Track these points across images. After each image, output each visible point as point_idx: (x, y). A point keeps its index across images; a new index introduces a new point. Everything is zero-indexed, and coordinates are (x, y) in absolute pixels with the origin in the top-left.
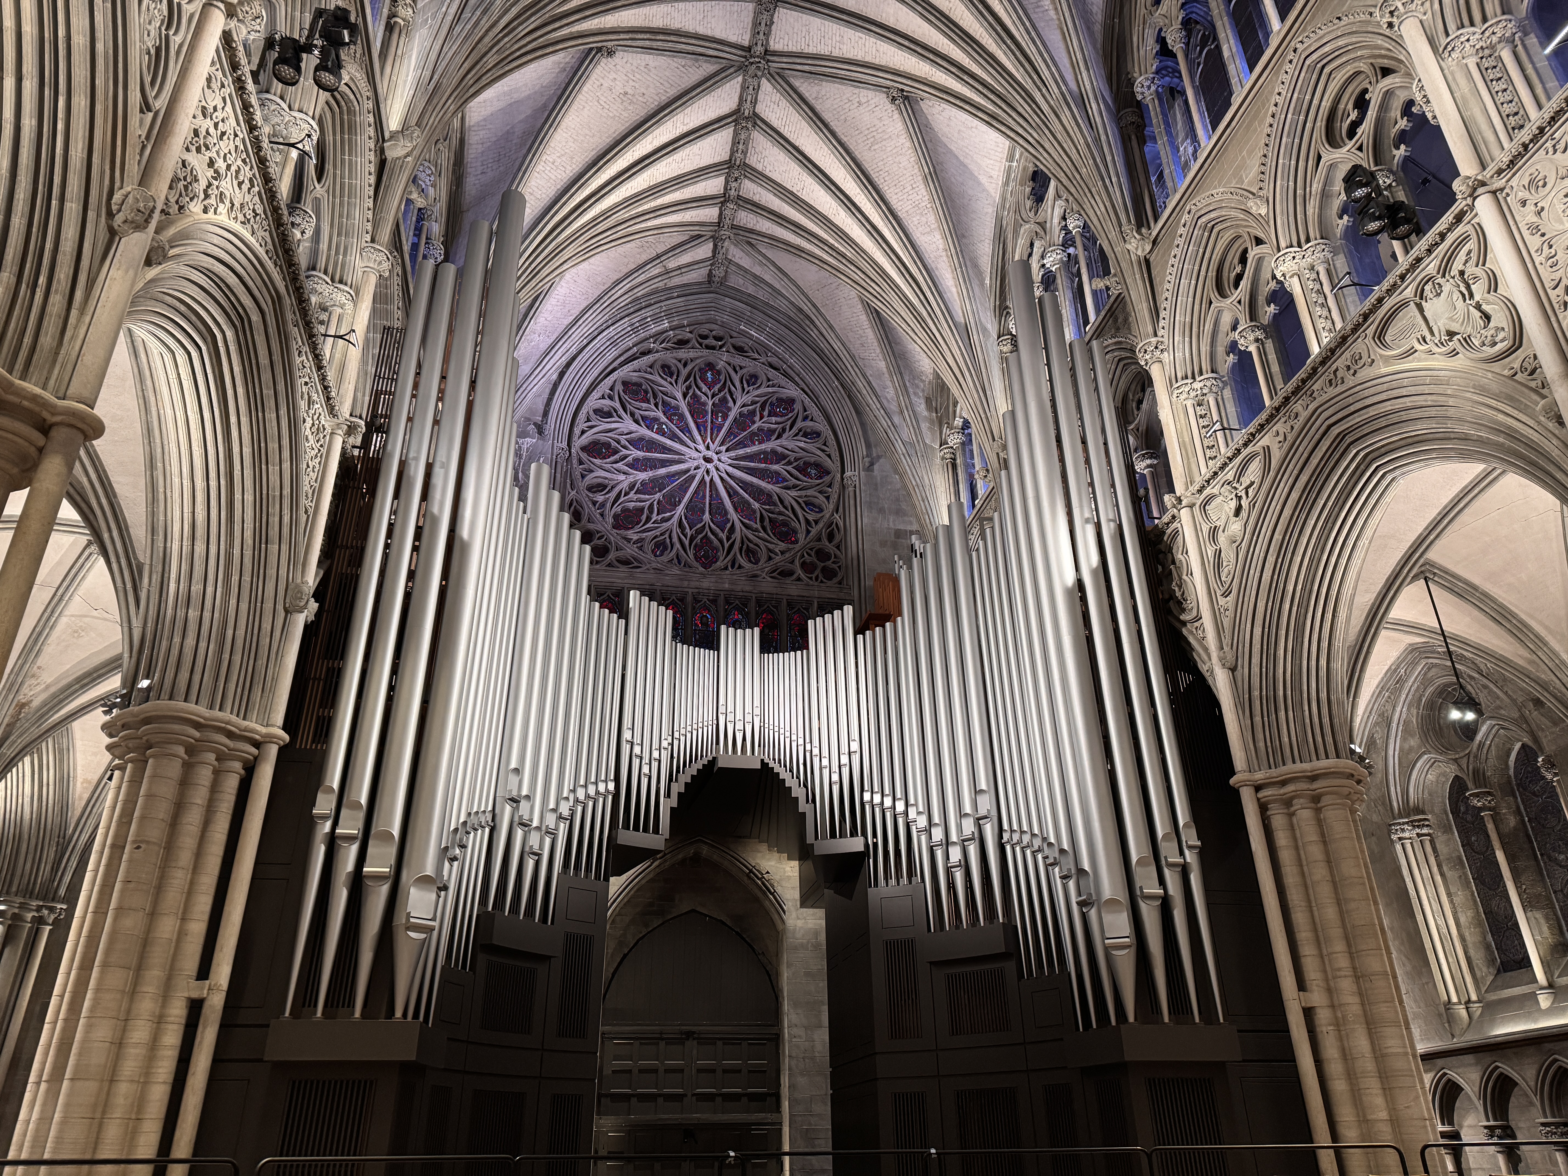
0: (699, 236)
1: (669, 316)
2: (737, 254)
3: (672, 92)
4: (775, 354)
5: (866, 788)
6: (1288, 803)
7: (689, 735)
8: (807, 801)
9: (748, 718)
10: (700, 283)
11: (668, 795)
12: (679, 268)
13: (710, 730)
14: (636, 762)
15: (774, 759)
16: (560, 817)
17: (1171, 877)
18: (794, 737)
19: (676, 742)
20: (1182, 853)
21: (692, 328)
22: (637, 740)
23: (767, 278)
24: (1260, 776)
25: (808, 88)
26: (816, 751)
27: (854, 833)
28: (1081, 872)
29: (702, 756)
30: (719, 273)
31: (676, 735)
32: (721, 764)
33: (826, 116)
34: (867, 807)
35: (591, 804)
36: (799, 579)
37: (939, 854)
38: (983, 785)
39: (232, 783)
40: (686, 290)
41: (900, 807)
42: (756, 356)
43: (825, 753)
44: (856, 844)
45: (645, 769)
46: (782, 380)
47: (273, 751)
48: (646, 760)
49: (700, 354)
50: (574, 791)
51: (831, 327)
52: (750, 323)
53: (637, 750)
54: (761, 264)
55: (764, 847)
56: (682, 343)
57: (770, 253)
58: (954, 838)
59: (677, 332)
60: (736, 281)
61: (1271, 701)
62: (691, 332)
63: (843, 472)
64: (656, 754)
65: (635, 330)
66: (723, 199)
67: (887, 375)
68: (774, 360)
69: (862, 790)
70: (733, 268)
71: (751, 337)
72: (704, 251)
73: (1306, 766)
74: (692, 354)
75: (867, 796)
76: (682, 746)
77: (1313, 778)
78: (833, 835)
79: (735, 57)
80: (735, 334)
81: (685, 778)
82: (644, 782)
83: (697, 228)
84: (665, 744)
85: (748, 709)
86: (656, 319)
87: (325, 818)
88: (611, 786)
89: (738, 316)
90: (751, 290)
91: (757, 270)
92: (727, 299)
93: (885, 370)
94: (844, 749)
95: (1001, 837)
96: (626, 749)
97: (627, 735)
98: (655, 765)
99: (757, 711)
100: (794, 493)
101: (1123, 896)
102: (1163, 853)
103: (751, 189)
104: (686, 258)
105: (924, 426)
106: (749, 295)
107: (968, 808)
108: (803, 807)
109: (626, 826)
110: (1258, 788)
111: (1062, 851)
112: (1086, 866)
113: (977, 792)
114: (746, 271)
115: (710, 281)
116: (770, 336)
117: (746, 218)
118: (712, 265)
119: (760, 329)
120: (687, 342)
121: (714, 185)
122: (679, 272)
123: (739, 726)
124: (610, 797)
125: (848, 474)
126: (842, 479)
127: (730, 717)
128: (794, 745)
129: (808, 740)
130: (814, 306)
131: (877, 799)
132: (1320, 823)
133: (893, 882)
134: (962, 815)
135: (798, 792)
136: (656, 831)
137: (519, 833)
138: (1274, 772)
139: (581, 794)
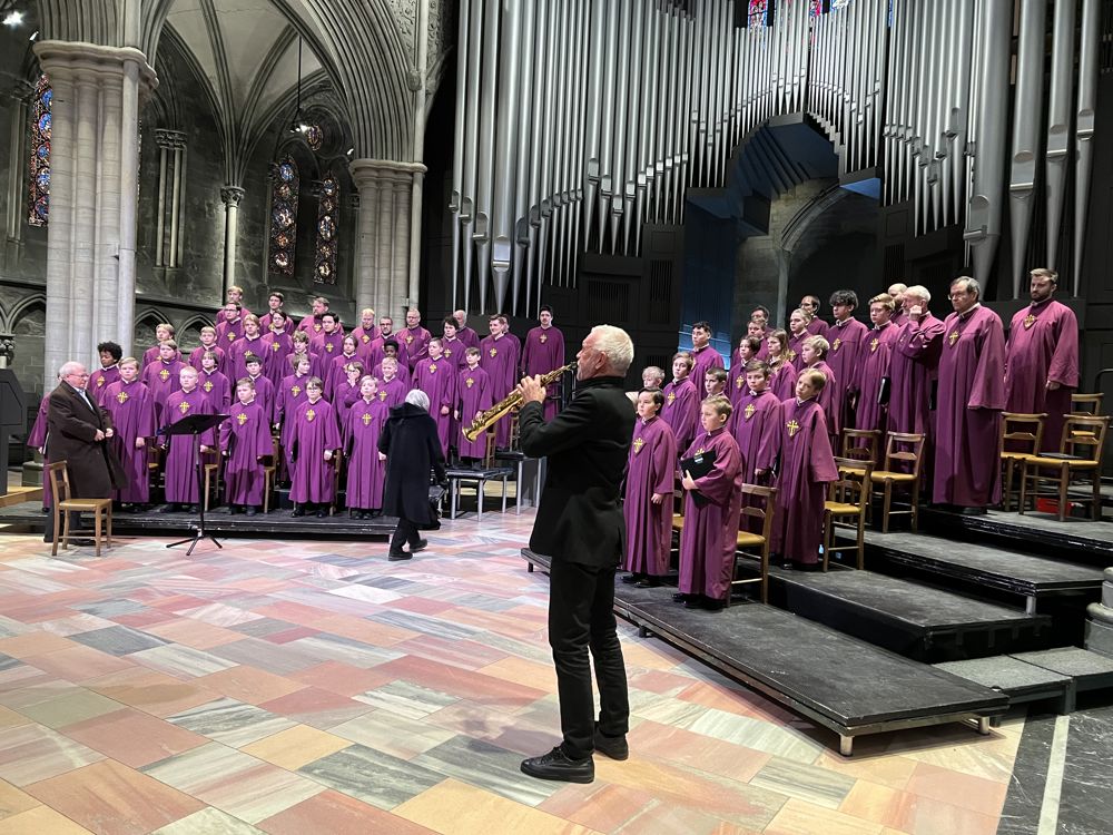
5: (886, 122)
7: (749, 105)
8: (842, 142)
9: (796, 80)
11: (732, 157)
14: (702, 136)
16: (638, 186)
20: (1072, 144)
22: (703, 119)
26: (848, 98)
32: (773, 123)
34: (886, 139)
35: (669, 172)
37: (926, 171)
38: (957, 106)
41: (909, 134)
43: (855, 98)
45: (710, 140)
47: (419, 177)
48: (711, 132)
50: (653, 166)
53: (703, 127)
58: (936, 157)
64: (718, 127)
69: (883, 124)
75: (887, 130)
84: (726, 117)
85: (797, 72)
87: (457, 209)
88: (685, 157)
94: (870, 91)
95: (964, 150)
97: (695, 117)
98: (718, 135)
99: (803, 73)
108: (837, 147)
109: (696, 185)
113: (953, 112)
123: (788, 89)
124: (692, 164)
127: (782, 83)
131: (894, 130)
135: (834, 137)
136: (719, 185)
137: (603, 201)
139: (660, 167)
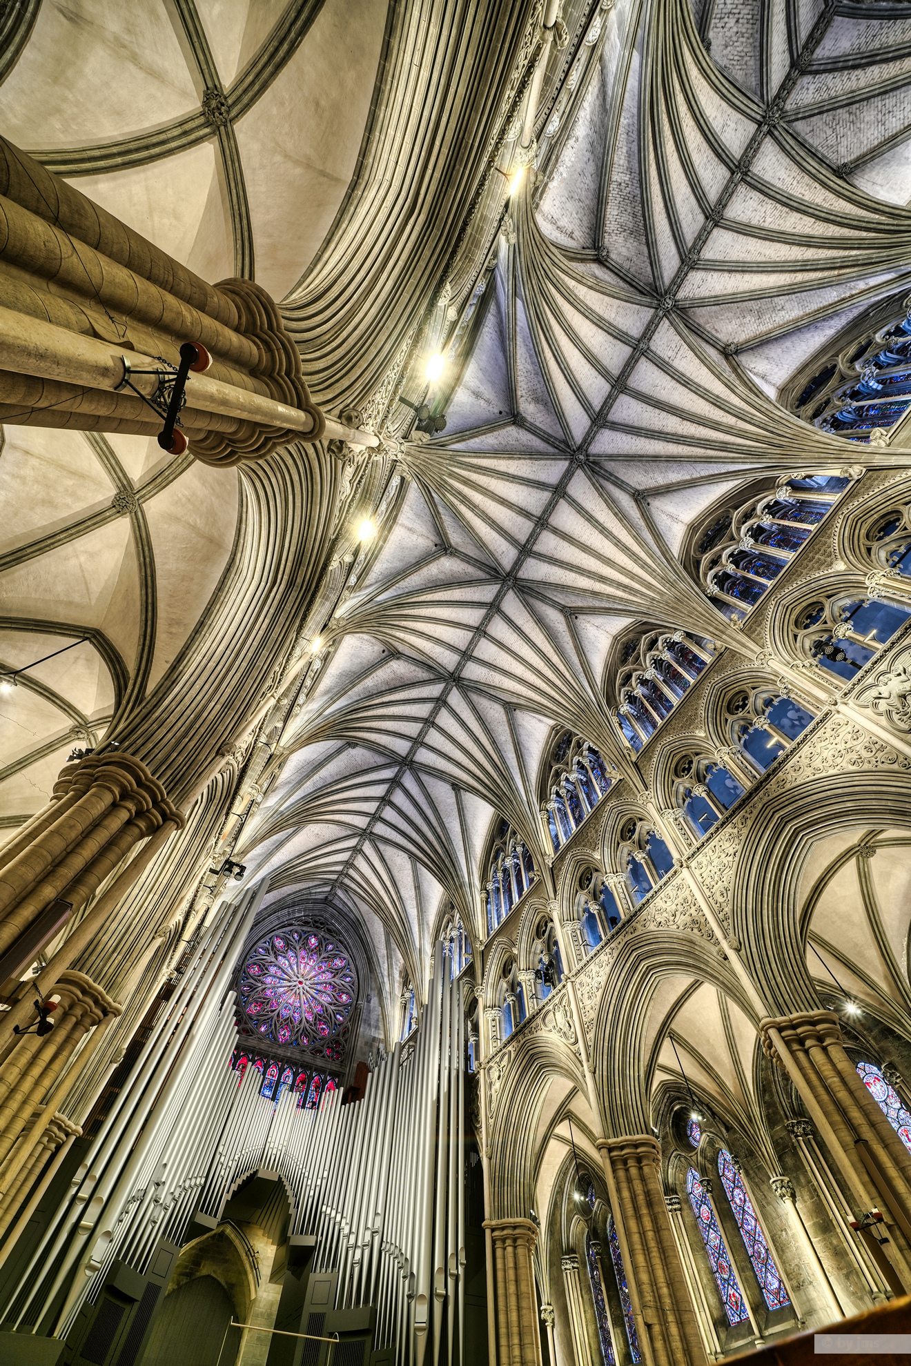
0: (327, 884)
1: (305, 910)
2: (340, 893)
3: (334, 838)
4: (344, 937)
5: (325, 1202)
6: (504, 1240)
7: (249, 1153)
8: (294, 1207)
9: (280, 1147)
10: (321, 900)
11: (228, 1192)
13: (260, 1151)
14: (220, 1166)
15: (285, 1176)
16: (174, 1199)
17: (450, 1282)
18: (298, 1163)
19: (242, 1157)
20: (457, 1268)
21: (313, 917)
22: (225, 1153)
23: (349, 904)
24: (494, 1223)
25: (382, 847)
26: (307, 1174)
27: (312, 1233)
28: (412, 1274)
29: (252, 1168)
30: (330, 898)
31: (243, 1153)
32: (259, 1175)
33: (386, 858)
34: (322, 1215)
35: (190, 1191)
36: (323, 1057)
37: (350, 1253)
38: (379, 1211)
39: (47, 1155)
40: (315, 901)
41: (338, 1219)
42: (335, 936)
44: (310, 1241)
45: (222, 1173)
46: (342, 949)
47: (73, 1139)
48: (225, 1165)
49: (313, 930)
50: (184, 1181)
51: (369, 932)
52: (337, 920)
53: (223, 1158)
54: (348, 899)
55: (260, 1232)
56: (306, 923)
57: (352, 895)
58: (359, 1244)
60: (336, 902)
61: (502, 1179)
62: (312, 920)
63: (357, 1000)
64: (230, 1164)
65: (289, 914)
66: (341, 873)
67: (385, 957)
68: (342, 939)
69: (322, 1204)
70: (338, 898)
71: (336, 927)
72: (327, 889)
73: (512, 1220)
74: (309, 929)
75: (324, 1207)
76: (244, 1161)
77: (515, 1228)
78: (301, 1233)
79: (360, 832)
80: (329, 924)
81: (239, 1181)
82: (220, 1181)
83: (328, 881)
84: (236, 1158)
85: (282, 1141)
86: (299, 911)
87: (76, 1184)
88: (203, 1180)
89: (333, 916)
90: (341, 907)
91: (346, 900)
92: (331, 908)
94: (320, 1176)
95: (381, 1246)
96: (218, 1156)
97: (220, 1149)
98: (228, 1170)
99: (285, 1143)
100: (333, 1008)
101: (427, 1294)
102: (449, 1267)
103: (351, 872)
104: (319, 890)
105: (396, 985)
106: (339, 909)
107: (369, 1225)
108: (292, 1209)
109: (202, 1211)
110: (493, 1230)
111: (406, 1259)
112: (415, 1272)
113: (376, 1214)
114: (342, 900)
115: (326, 900)
116: (343, 928)
117: (347, 881)
118: (329, 894)
119: (340, 924)
120: (309, 923)
121: (339, 868)
122: (316, 894)
123: (274, 1152)
124: (200, 1188)
125: (358, 1002)
126: (356, 1005)
127: (272, 1145)
128: (297, 1168)
130: (364, 921)
131: (329, 1209)
132: (515, 1256)
133: (324, 1270)
134: (366, 1228)
135: (291, 1200)
136: (215, 1216)
137: (152, 1206)
138: (500, 1221)
139: (187, 1184)
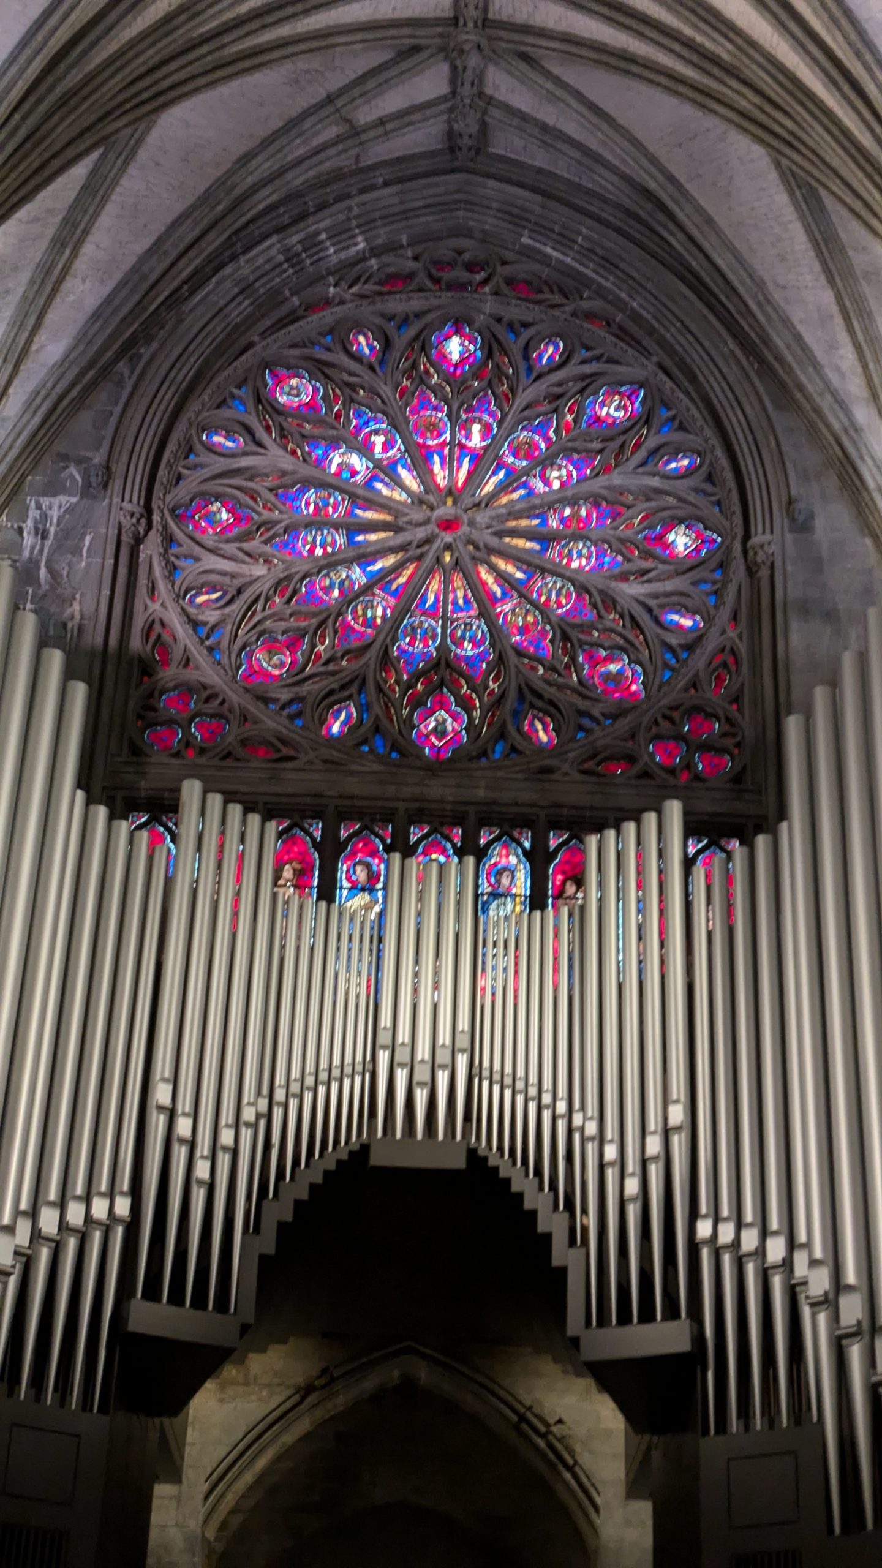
0: (415, 49)
1: (367, 225)
2: (504, 84)
4: (600, 293)
5: (703, 1209)
7: (308, 1097)
8: (572, 1242)
9: (443, 1057)
10: (432, 154)
11: (254, 1227)
12: (382, 122)
13: (358, 1084)
14: (180, 1154)
15: (500, 1148)
18: (547, 1099)
19: (278, 1113)
21: (419, 248)
22: (185, 1104)
23: (571, 128)
26: (591, 1128)
27: (672, 1312)
29: (337, 1142)
30: (467, 125)
31: (280, 1095)
32: (376, 1159)
34: (705, 1253)
35: (72, 1243)
37: (855, 1354)
41: (776, 1250)
42: (558, 299)
43: (611, 1132)
44: (674, 1337)
45: (202, 1170)
46: (611, 345)
48: (204, 1147)
49: (435, 302)
51: (710, 221)
52: (541, 229)
53: (183, 1127)
54: (552, 98)
56: (395, 279)
57: (566, 72)
59: (386, 259)
60: (507, 143)
62: (416, 258)
63: (747, 536)
64: (227, 1137)
65: (292, 258)
67: (839, 320)
68: (597, 305)
69: (694, 1215)
70: (496, 113)
71: (545, 260)
72: (430, 81)
74: (416, 303)
75: (704, 1229)
76: (292, 1120)
78: (625, 1317)
80: (509, 255)
81: (294, 1189)
82: (199, 1197)
83: (406, 31)
84: (249, 1114)
85: (444, 1037)
86: (339, 234)
88: (123, 1207)
89: (518, 218)
90: (539, 159)
91: (548, 114)
92: (491, 183)
93: (834, 309)
94: (655, 1122)
96: (158, 1123)
97: (162, 1094)
98: (224, 1160)
99: (463, 1041)
100: (637, 587)
104: (392, 101)
106: (540, 171)
108: (560, 1254)
109: (152, 1293)
114: (524, 117)
115: (452, 149)
116: (587, 253)
118: (451, 110)
119: (564, 241)
120: (407, 275)
122: (381, 130)
123: (422, 1074)
124: (119, 1231)
125: (755, 540)
126: (745, 552)
127: (403, 1055)
128: (546, 1115)
129: (577, 1105)
130: (671, 179)
131: (727, 1232)
133: (758, 1421)
135: (551, 1223)
136: (220, 1306)
139: (49, 1221)
